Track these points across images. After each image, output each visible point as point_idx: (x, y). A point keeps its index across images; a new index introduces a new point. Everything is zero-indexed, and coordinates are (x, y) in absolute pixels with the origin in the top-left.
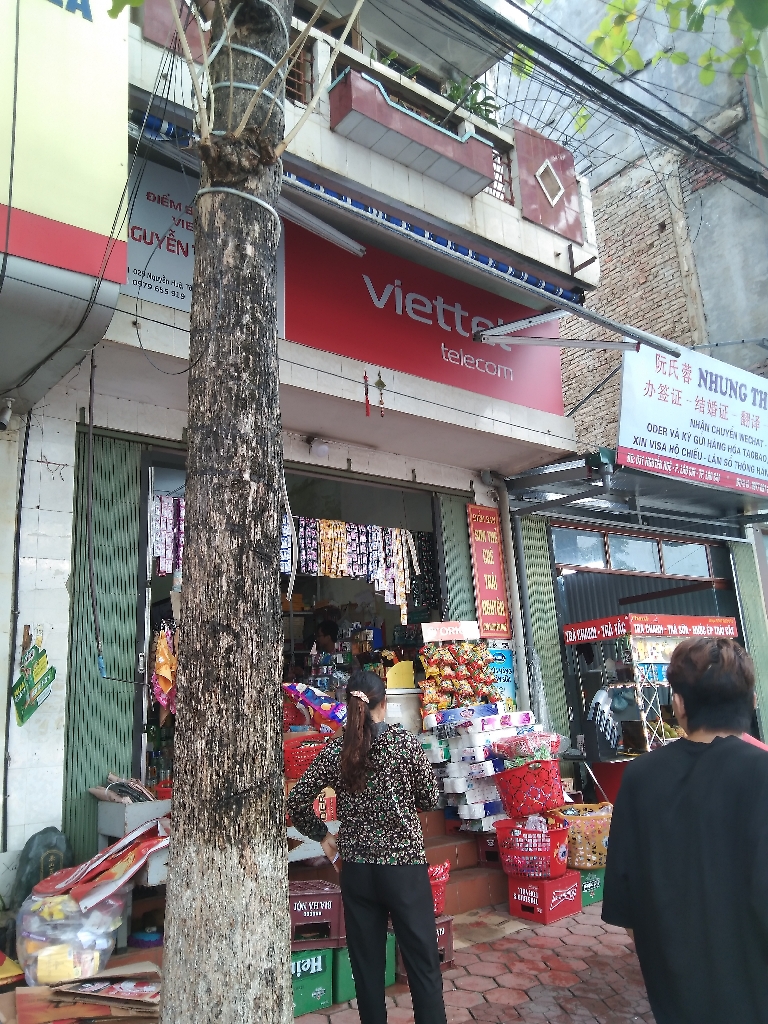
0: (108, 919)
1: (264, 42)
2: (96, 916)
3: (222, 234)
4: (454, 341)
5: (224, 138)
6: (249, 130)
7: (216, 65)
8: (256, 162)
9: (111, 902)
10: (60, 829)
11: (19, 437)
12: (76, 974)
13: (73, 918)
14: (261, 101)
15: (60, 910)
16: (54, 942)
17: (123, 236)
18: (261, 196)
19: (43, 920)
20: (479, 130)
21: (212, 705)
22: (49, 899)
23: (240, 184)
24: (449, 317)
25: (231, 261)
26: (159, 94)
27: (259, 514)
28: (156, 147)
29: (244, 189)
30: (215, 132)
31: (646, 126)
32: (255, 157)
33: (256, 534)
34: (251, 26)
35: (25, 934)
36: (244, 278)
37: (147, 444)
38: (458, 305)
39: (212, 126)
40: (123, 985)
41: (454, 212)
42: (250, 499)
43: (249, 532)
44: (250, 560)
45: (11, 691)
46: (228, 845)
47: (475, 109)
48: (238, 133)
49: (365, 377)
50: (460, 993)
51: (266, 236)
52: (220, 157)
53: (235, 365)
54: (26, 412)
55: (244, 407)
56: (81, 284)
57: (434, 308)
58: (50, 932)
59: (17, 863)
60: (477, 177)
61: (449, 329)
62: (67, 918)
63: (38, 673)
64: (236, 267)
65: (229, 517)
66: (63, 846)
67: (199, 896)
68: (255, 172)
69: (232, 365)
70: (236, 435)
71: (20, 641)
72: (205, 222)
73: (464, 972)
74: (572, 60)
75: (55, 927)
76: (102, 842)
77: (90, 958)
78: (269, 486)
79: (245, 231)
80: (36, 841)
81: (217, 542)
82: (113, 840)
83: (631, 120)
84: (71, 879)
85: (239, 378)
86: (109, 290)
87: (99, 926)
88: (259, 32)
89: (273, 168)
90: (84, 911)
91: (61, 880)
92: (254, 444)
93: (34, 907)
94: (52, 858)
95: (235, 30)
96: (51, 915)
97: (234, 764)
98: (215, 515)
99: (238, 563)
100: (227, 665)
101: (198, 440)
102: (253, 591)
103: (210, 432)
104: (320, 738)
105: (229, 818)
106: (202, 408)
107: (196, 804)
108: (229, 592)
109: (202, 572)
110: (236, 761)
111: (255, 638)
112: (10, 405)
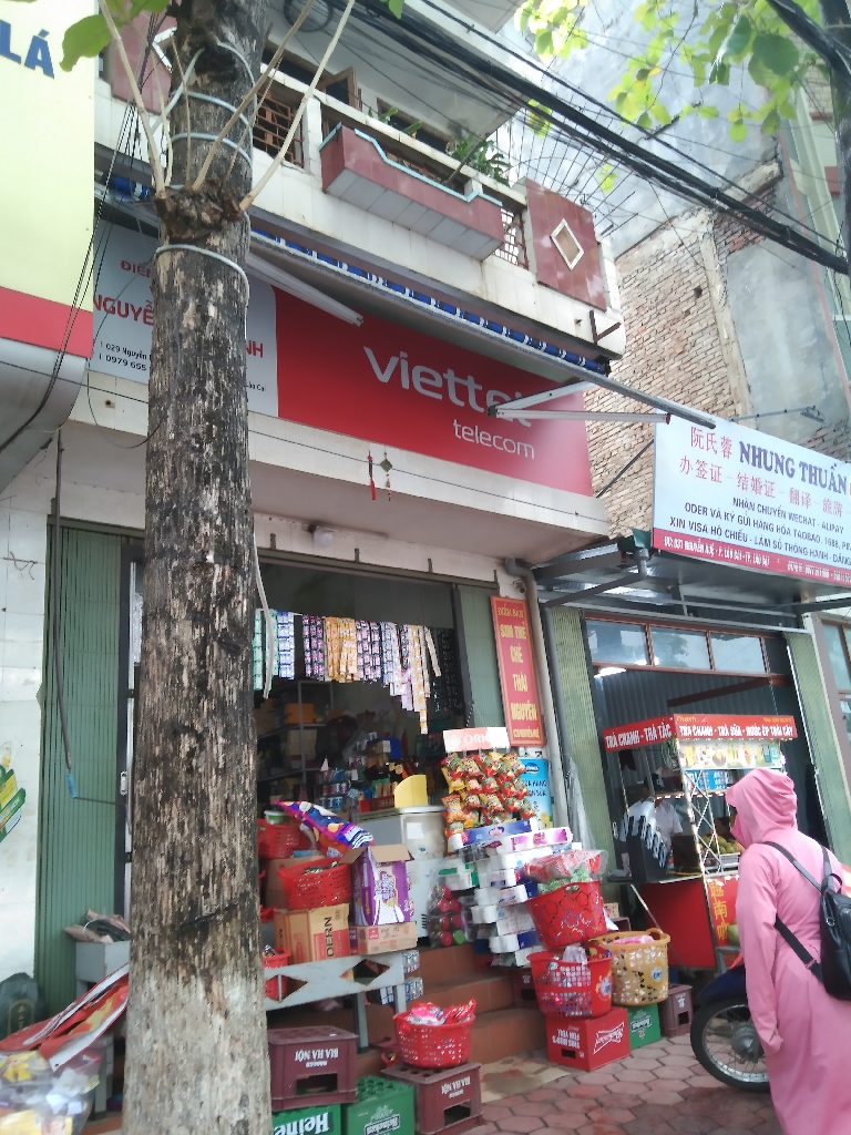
0: (83, 1078)
1: (225, 91)
2: (69, 1074)
3: (182, 296)
4: (468, 417)
5: (182, 191)
6: (209, 181)
7: (176, 116)
8: (218, 216)
9: (85, 1058)
10: (31, 975)
13: (41, 1078)
14: (224, 152)
15: (27, 1070)
16: (19, 1107)
17: (87, 304)
18: (225, 254)
19: (6, 1082)
20: (486, 189)
21: (173, 815)
22: (14, 1057)
23: (201, 241)
24: (462, 392)
25: (192, 324)
26: (122, 150)
27: (225, 599)
28: (122, 208)
29: (206, 246)
30: (174, 187)
31: (663, 180)
32: (216, 211)
33: (221, 622)
34: (213, 74)
36: (207, 341)
37: (128, 537)
38: (470, 378)
39: (169, 179)
41: (460, 276)
42: (214, 583)
43: (213, 621)
44: (215, 651)
46: (192, 977)
47: (483, 167)
48: (198, 184)
49: (370, 458)
51: (231, 295)
52: (178, 212)
53: (196, 436)
55: (207, 481)
56: (42, 358)
57: (445, 381)
58: (14, 1097)
60: (485, 239)
61: (462, 404)
64: (197, 330)
65: (191, 604)
66: (34, 994)
67: (160, 1038)
68: (217, 228)
69: (193, 436)
70: (199, 514)
72: (163, 280)
73: (495, 1128)
74: (578, 109)
75: (20, 1090)
76: (80, 988)
77: (61, 1125)
78: (236, 568)
79: (207, 290)
80: (3, 990)
81: (176, 631)
82: (91, 986)
83: (645, 173)
84: (43, 1033)
85: (201, 450)
86: (73, 365)
87: (73, 1086)
88: (221, 80)
89: (238, 224)
91: (31, 1034)
92: (219, 522)
94: (21, 1009)
95: (195, 78)
96: (16, 1075)
97: (199, 883)
98: (176, 603)
99: (201, 656)
100: (190, 771)
101: (156, 519)
102: (218, 687)
103: (169, 510)
104: (326, 864)
105: (193, 945)
106: (161, 486)
107: (156, 931)
108: (190, 688)
109: (160, 667)
110: (201, 880)
111: (221, 740)
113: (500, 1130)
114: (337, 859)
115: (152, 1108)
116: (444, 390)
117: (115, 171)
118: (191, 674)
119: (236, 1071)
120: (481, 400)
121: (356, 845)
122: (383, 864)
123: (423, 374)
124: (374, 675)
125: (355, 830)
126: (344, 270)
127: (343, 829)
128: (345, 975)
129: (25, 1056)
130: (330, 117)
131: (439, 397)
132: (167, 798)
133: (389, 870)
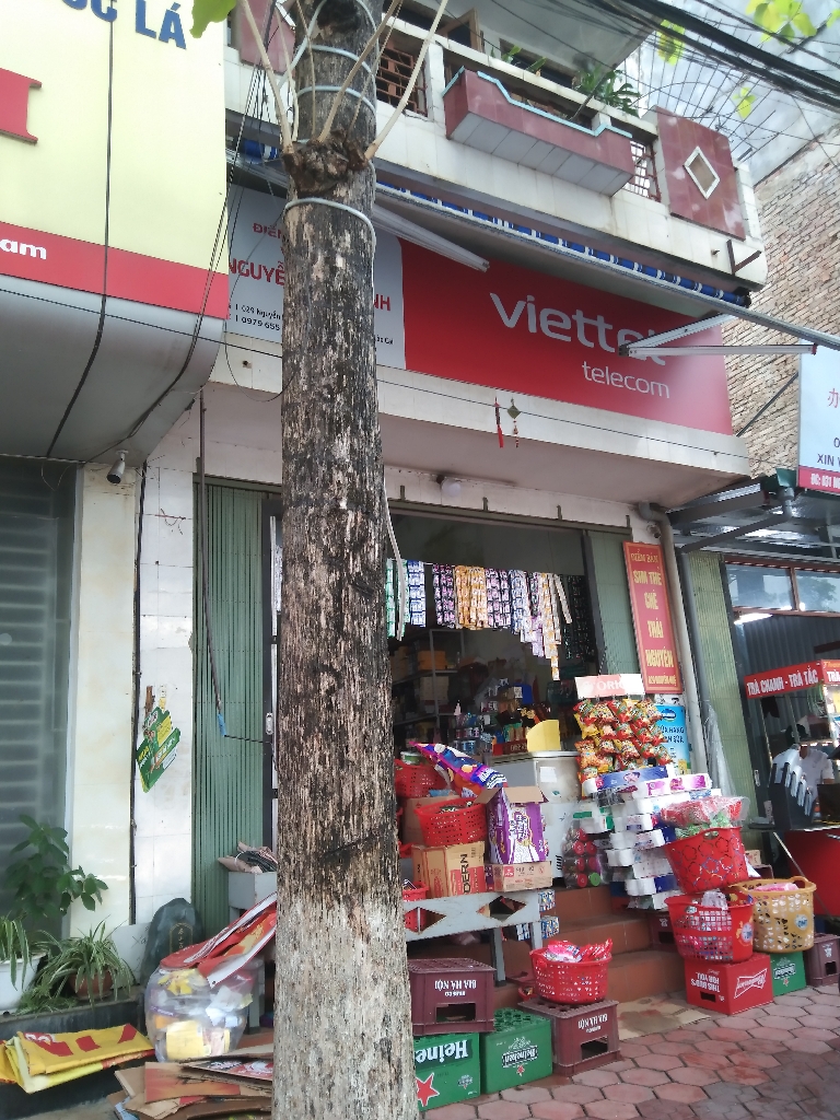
0: (238, 995)
1: (350, 40)
2: (225, 991)
3: (311, 249)
4: (598, 358)
5: (308, 145)
6: (335, 133)
7: (301, 71)
8: (344, 167)
9: (239, 977)
10: (189, 900)
11: (137, 490)
12: (206, 1052)
13: (201, 993)
14: (347, 102)
15: (188, 985)
16: (183, 1017)
17: (223, 267)
18: (351, 204)
19: (170, 994)
20: (615, 122)
21: (314, 748)
22: (176, 973)
23: (328, 193)
24: (591, 333)
25: (321, 276)
26: (250, 114)
27: (360, 543)
28: (252, 171)
29: (333, 198)
30: (301, 141)
31: (806, 91)
32: (342, 162)
33: (355, 566)
34: (336, 24)
35: (153, 1008)
36: (336, 293)
37: (267, 492)
38: (601, 319)
39: (296, 134)
40: (254, 1065)
41: (590, 214)
42: (348, 529)
43: (347, 564)
44: (350, 594)
45: (135, 754)
46: (336, 903)
47: (612, 100)
48: (324, 136)
49: (497, 405)
50: (625, 1087)
51: (357, 244)
52: (305, 165)
53: (328, 386)
54: (141, 465)
55: (338, 431)
56: (184, 321)
57: (574, 323)
58: (178, 1008)
59: (146, 936)
60: (614, 173)
61: (591, 345)
62: (195, 993)
63: (162, 737)
64: (326, 282)
65: (326, 550)
66: (192, 918)
67: (307, 959)
68: (343, 179)
69: (325, 387)
70: (333, 464)
71: (142, 703)
72: (292, 235)
73: (633, 1065)
74: (712, 24)
75: (183, 1002)
76: (233, 914)
77: (220, 1036)
78: (368, 514)
79: (334, 242)
80: (164, 913)
81: (313, 574)
82: (242, 912)
83: (786, 86)
84: (200, 953)
85: (333, 400)
86: (212, 327)
87: (229, 1002)
88: (343, 29)
89: (363, 173)
90: (212, 986)
91: (190, 954)
92: (350, 470)
93: (162, 980)
94: (181, 932)
95: (318, 31)
96: (179, 989)
97: (340, 814)
98: (312, 548)
99: (337, 599)
100: (330, 707)
101: (292, 467)
102: (354, 629)
103: (305, 462)
104: (461, 803)
105: (336, 873)
106: (296, 436)
107: (301, 858)
108: (328, 629)
109: (300, 609)
110: (342, 811)
111: (358, 678)
112: (123, 457)
113: (638, 1066)
114: (472, 799)
115: (301, 1023)
116: (573, 332)
117: (245, 135)
118: (328, 616)
119: (378, 993)
120: (611, 339)
121: (491, 785)
122: (518, 805)
123: (551, 317)
124: (504, 623)
125: (489, 771)
127: (479, 769)
128: (481, 910)
129: (186, 973)
130: (452, 61)
131: (568, 339)
132: (308, 732)
133: (523, 811)
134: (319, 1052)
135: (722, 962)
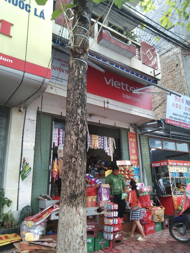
0: (42, 227)
1: (85, 25)
2: (39, 226)
3: (75, 69)
4: (126, 92)
5: (76, 47)
6: (81, 45)
7: (74, 30)
9: (42, 223)
10: (30, 206)
11: (24, 114)
12: (34, 240)
13: (33, 226)
14: (84, 39)
15: (31, 225)
16: (29, 232)
17: (50, 68)
18: (83, 60)
19: (27, 227)
20: (132, 43)
21: (70, 174)
22: (28, 222)
23: (79, 57)
24: (125, 87)
25: (77, 74)
27: (82, 131)
28: (56, 47)
29: (80, 58)
30: (74, 46)
31: (173, 42)
32: (82, 51)
33: (81, 136)
34: (82, 22)
35: (22, 230)
36: (80, 78)
37: (53, 116)
38: (127, 84)
39: (73, 44)
40: (45, 243)
41: (126, 62)
42: (80, 128)
43: (79, 135)
44: (79, 141)
45: (20, 173)
46: (73, 206)
47: (132, 38)
48: (79, 46)
49: (104, 101)
50: (124, 250)
51: (84, 69)
52: (75, 51)
53: (77, 98)
54: (25, 108)
55: (79, 107)
56: (40, 79)
57: (121, 85)
58: (28, 230)
59: (20, 213)
60: (132, 54)
61: (125, 90)
62: (32, 226)
63: (27, 169)
64: (78, 76)
65: (75, 132)
66: (31, 210)
67: (66, 218)
68: (82, 54)
70: (77, 114)
71: (22, 161)
72: (71, 65)
74: (155, 27)
75: (29, 228)
76: (40, 210)
77: (37, 236)
78: (84, 125)
79: (80, 68)
80: (25, 209)
81: (72, 137)
82: (42, 209)
83: (169, 41)
84: (33, 218)
85: (78, 101)
87: (40, 229)
88: (84, 23)
89: (86, 54)
90: (36, 225)
91: (31, 218)
92: (81, 115)
93: (25, 223)
94: (28, 213)
95: (78, 23)
96: (29, 226)
97: (75, 188)
98: (72, 132)
99: (77, 142)
100: (74, 165)
101: (68, 114)
102: (80, 149)
103: (71, 113)
104: (92, 187)
105: (74, 200)
106: (70, 107)
107: (66, 197)
108: (75, 149)
109: (69, 144)
110: (75, 187)
111: (80, 159)
112: (22, 106)
113: (127, 246)
114: (94, 186)
115: (64, 232)
116: (121, 87)
118: (75, 146)
119: (81, 226)
120: (129, 89)
121: (98, 183)
122: (104, 188)
123: (116, 83)
124: (102, 148)
125: (98, 180)
126: (101, 60)
127: (96, 180)
128: (95, 211)
129: (30, 222)
131: (120, 88)
132: (69, 170)
133: (105, 189)
134: (68, 238)
135: (145, 224)
